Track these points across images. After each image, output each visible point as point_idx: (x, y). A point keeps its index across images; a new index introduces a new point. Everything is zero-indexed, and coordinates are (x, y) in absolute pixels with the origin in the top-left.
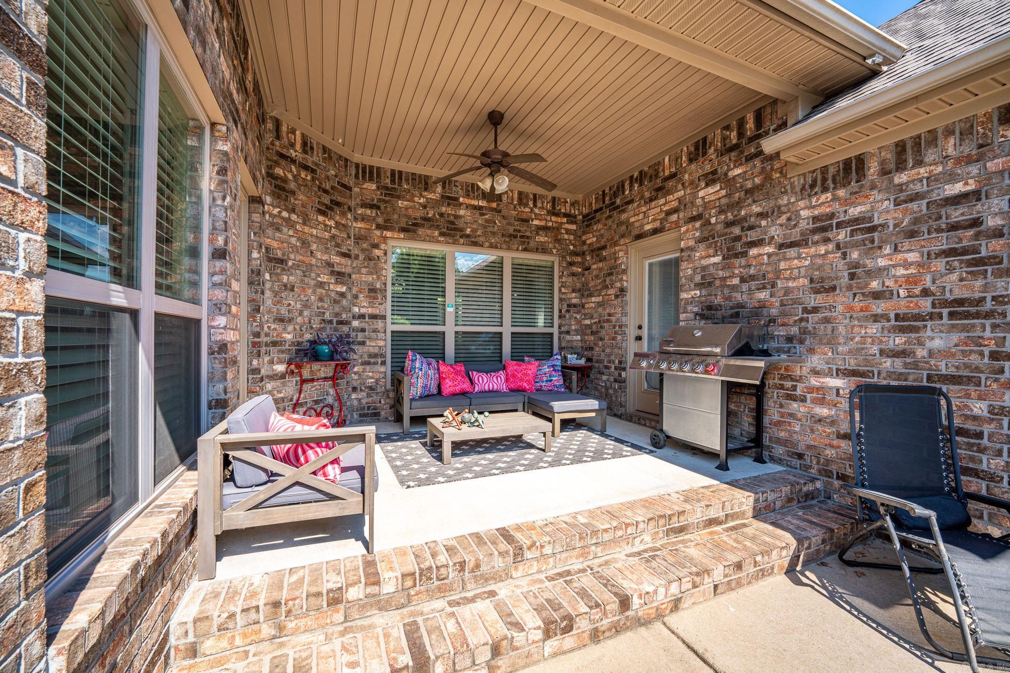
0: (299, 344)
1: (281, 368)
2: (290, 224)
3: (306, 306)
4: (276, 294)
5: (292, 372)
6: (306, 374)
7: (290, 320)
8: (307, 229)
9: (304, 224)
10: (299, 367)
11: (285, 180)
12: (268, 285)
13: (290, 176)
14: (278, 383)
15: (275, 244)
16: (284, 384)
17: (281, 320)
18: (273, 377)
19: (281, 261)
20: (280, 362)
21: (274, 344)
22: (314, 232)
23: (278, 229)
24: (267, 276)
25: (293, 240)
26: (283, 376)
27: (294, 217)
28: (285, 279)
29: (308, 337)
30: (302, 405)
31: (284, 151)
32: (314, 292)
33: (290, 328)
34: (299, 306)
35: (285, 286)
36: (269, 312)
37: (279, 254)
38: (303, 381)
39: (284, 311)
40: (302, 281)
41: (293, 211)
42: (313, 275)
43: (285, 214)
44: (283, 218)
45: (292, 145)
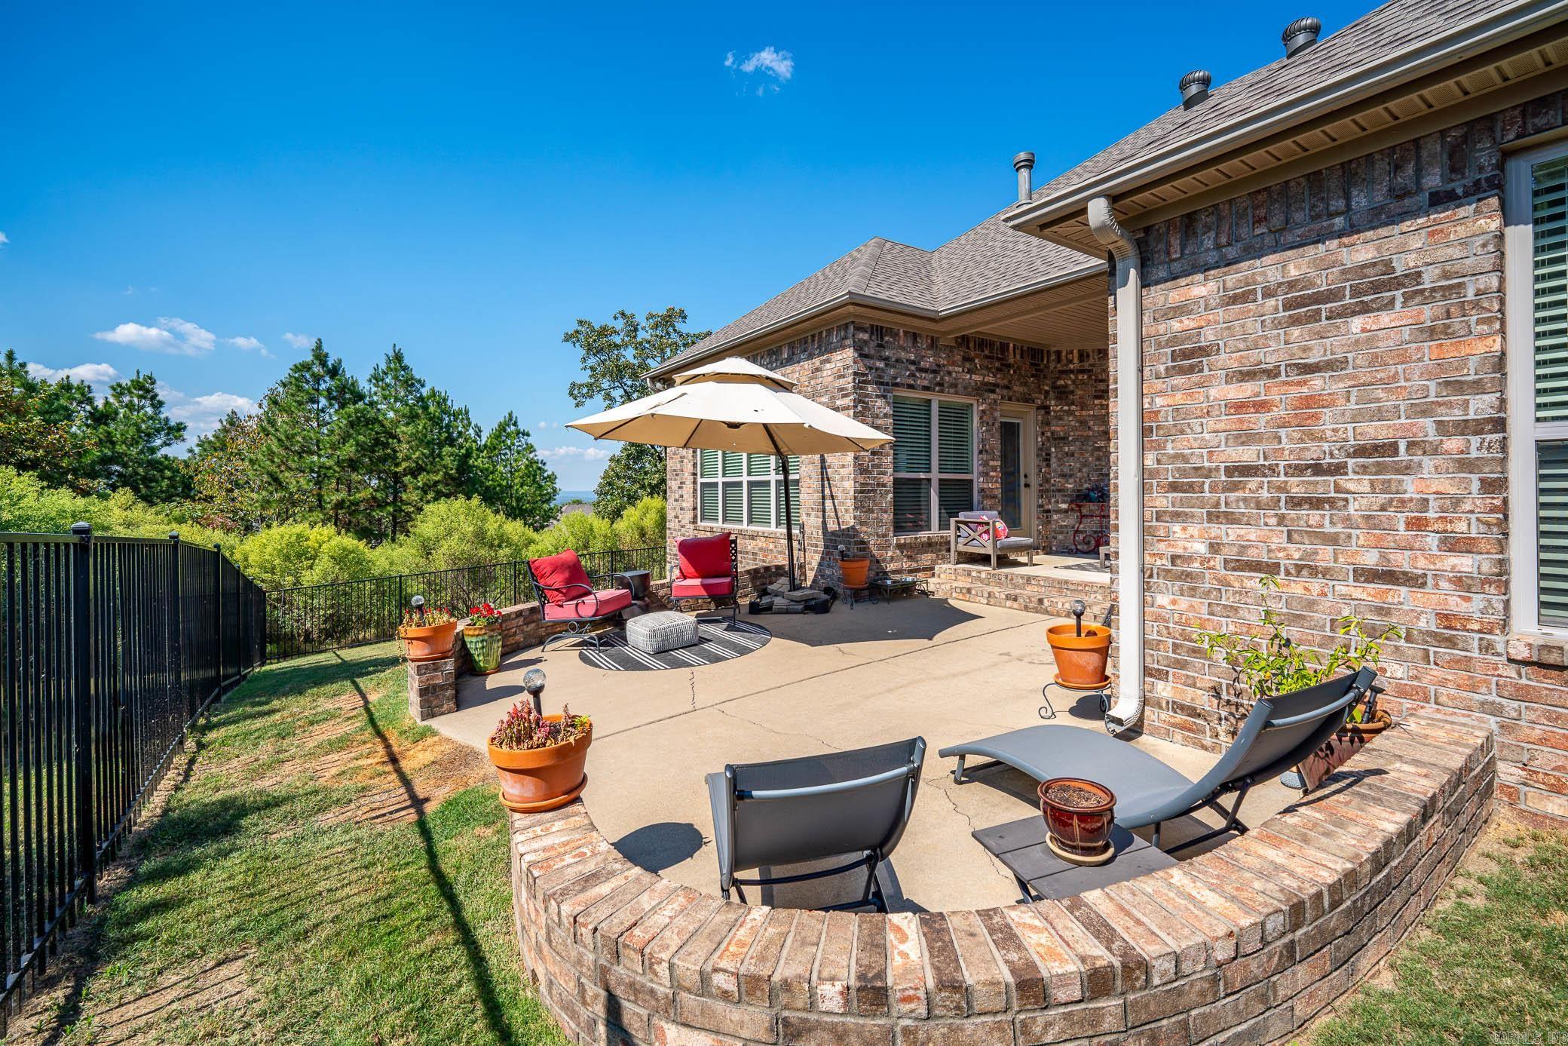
0: (1078, 491)
1: (1064, 506)
2: (1070, 413)
3: (1085, 464)
4: (1059, 460)
5: (1072, 510)
6: (1085, 511)
7: (1071, 476)
8: (1084, 413)
9: (1082, 409)
10: (1080, 507)
11: (1066, 386)
12: (1053, 455)
13: (1069, 382)
14: (1062, 515)
15: (1058, 429)
16: (1067, 517)
17: (1063, 476)
18: (1059, 511)
19: (1063, 438)
20: (1064, 502)
21: (1059, 491)
22: (1091, 413)
23: (1061, 419)
24: (1053, 450)
25: (1073, 423)
26: (1066, 511)
27: (1073, 408)
28: (1066, 449)
29: (1086, 486)
30: (1081, 532)
31: (1065, 368)
32: (1092, 455)
33: (1071, 481)
34: (1078, 465)
35: (1067, 454)
36: (1055, 471)
37: (1062, 434)
38: (1082, 516)
39: (1066, 470)
40: (1081, 449)
41: (1073, 404)
42: (1090, 443)
43: (1066, 408)
44: (1065, 411)
45: (1071, 362)
